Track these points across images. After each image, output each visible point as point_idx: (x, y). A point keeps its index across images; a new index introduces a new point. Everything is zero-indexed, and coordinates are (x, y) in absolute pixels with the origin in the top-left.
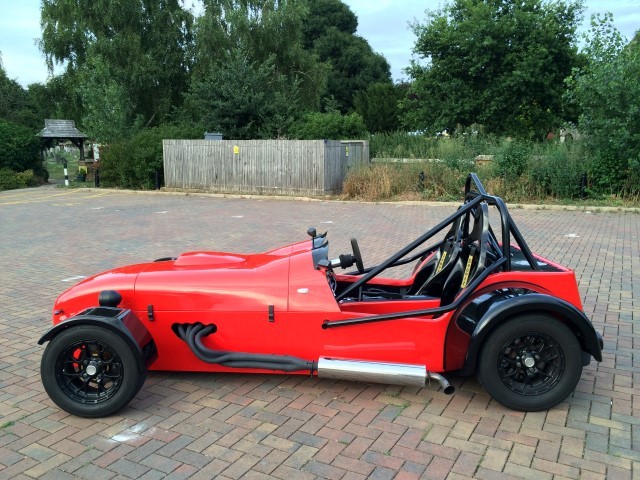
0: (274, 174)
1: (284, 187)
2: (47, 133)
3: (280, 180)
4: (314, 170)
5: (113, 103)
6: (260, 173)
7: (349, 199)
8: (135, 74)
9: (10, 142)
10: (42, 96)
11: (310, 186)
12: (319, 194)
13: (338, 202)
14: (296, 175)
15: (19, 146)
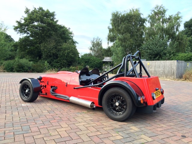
0: (159, 71)
1: (162, 76)
2: (104, 60)
3: (161, 73)
4: (173, 70)
5: (119, 52)
6: (155, 71)
7: (184, 81)
8: (127, 44)
9: (95, 62)
10: (105, 51)
11: (171, 76)
12: (174, 79)
13: (180, 81)
14: (166, 72)
15: (97, 63)
